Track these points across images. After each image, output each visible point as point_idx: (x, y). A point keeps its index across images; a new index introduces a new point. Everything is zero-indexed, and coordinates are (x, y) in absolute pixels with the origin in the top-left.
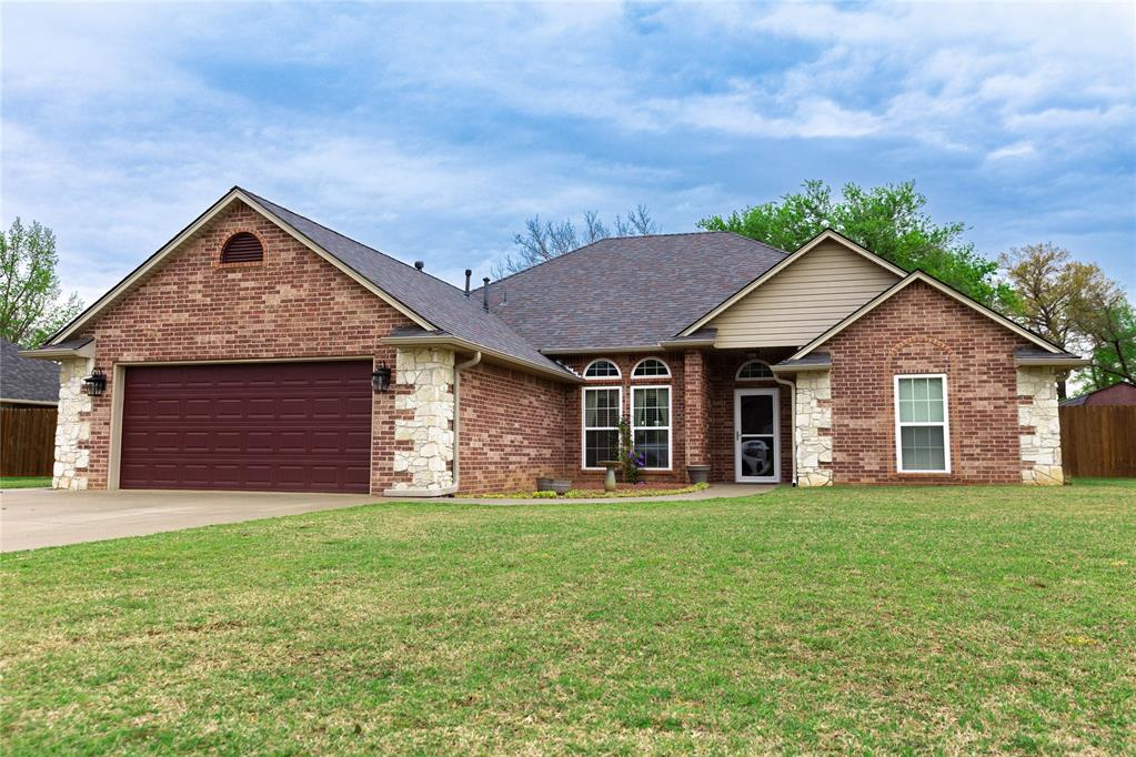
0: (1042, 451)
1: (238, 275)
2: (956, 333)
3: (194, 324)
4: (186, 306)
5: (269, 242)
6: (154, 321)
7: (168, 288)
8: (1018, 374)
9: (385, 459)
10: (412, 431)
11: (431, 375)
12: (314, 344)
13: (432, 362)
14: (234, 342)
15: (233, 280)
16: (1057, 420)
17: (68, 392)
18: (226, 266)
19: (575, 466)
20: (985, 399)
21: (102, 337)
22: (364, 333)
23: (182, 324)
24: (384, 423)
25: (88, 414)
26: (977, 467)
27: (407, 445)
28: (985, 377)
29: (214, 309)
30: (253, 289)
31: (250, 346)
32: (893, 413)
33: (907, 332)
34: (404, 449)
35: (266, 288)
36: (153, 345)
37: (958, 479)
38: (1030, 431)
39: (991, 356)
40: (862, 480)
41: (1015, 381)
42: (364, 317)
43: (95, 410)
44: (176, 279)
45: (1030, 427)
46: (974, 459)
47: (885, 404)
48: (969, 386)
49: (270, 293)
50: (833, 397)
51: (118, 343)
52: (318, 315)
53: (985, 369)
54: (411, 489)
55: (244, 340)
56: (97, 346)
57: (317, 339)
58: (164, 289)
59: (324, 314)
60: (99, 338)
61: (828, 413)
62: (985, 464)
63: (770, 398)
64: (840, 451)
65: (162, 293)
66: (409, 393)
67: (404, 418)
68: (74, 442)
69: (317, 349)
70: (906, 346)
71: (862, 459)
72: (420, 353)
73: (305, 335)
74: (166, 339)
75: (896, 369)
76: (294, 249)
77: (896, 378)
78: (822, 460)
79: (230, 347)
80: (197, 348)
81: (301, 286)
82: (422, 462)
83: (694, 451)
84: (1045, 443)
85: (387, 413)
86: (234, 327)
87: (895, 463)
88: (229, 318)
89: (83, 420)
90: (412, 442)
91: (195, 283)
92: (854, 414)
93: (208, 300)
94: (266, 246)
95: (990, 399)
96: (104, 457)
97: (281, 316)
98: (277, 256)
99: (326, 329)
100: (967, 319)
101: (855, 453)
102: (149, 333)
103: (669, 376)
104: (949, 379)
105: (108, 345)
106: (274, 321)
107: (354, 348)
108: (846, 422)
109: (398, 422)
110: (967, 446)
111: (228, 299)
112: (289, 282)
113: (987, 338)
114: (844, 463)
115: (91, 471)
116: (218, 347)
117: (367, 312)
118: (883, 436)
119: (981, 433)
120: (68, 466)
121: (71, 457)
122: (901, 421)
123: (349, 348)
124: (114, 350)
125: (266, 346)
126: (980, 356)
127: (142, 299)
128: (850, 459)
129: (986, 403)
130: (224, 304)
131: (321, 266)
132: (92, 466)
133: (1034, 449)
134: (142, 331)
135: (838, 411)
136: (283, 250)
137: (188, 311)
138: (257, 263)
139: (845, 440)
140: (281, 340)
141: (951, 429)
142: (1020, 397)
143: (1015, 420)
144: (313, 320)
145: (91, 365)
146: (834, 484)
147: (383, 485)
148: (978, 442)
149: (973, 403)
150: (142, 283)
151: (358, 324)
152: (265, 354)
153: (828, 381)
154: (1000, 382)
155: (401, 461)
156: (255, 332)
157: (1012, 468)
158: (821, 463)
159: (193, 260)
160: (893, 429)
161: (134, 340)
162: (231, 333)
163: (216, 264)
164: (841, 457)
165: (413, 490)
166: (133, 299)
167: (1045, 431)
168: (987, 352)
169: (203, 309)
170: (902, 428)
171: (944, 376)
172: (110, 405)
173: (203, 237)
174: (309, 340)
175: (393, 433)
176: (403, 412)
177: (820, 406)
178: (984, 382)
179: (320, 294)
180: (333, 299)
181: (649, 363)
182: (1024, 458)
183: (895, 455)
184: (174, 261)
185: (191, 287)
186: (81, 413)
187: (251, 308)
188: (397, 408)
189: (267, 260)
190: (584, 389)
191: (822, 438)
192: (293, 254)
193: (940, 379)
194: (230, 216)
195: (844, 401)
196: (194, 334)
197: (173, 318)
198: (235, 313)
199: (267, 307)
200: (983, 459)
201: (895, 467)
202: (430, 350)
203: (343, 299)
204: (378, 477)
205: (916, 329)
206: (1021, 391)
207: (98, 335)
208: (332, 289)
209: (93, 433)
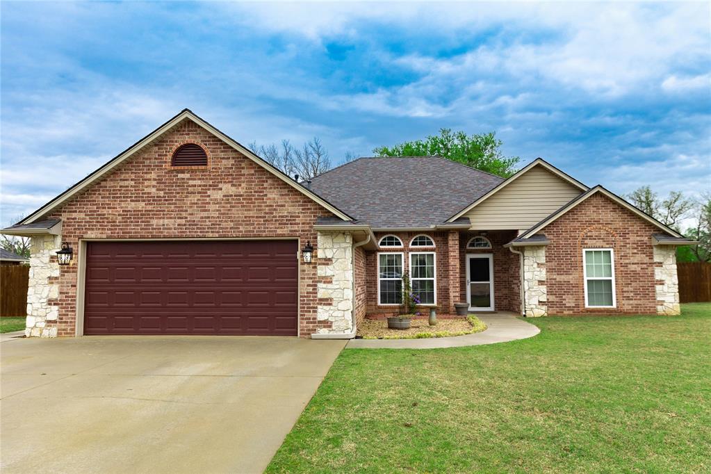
0: (668, 294)
1: (187, 176)
2: (619, 224)
3: (150, 211)
4: (142, 197)
5: (211, 152)
6: (114, 208)
7: (126, 183)
8: (655, 249)
9: (310, 311)
10: (331, 291)
11: (345, 252)
12: (251, 228)
13: (345, 242)
14: (185, 225)
15: (183, 179)
16: (676, 277)
17: (38, 261)
18: (176, 168)
19: (373, 303)
20: (636, 264)
21: (68, 219)
22: (291, 220)
23: (139, 211)
24: (308, 285)
25: (56, 278)
26: (632, 304)
27: (327, 302)
28: (635, 251)
29: (166, 200)
30: (200, 186)
31: (197, 228)
32: (582, 272)
33: (590, 223)
34: (324, 304)
35: (210, 186)
36: (114, 226)
37: (621, 312)
38: (661, 283)
39: (639, 238)
40: (565, 312)
41: (652, 253)
42: (291, 209)
43: (64, 275)
44: (133, 176)
45: (661, 281)
46: (630, 299)
47: (577, 266)
48: (626, 256)
49: (214, 189)
50: (546, 262)
51: (83, 224)
52: (254, 207)
53: (635, 246)
54: (331, 333)
55: (193, 223)
56: (63, 226)
57: (254, 225)
58: (122, 183)
59: (258, 206)
60: (66, 220)
61: (544, 271)
62: (636, 302)
63: (487, 260)
64: (551, 294)
65: (121, 187)
66: (328, 264)
67: (324, 282)
68: (45, 300)
69: (254, 231)
70: (590, 231)
71: (565, 300)
72: (337, 236)
73: (244, 221)
74: (126, 222)
75: (583, 245)
76: (233, 158)
77: (584, 250)
78: (541, 300)
79: (181, 229)
80: (153, 229)
81: (240, 185)
82: (340, 314)
83: (455, 294)
84: (670, 290)
85: (311, 278)
86: (184, 214)
87: (584, 302)
88: (179, 207)
89: (52, 283)
90: (331, 299)
91: (149, 180)
92: (559, 272)
93: (162, 193)
94: (209, 155)
95: (638, 263)
96: (73, 311)
97: (224, 207)
98: (218, 162)
99: (260, 217)
100: (626, 216)
101: (560, 296)
102: (110, 216)
103: (434, 246)
104: (615, 251)
105: (74, 225)
106: (218, 211)
107: (284, 232)
108: (555, 277)
109: (320, 285)
110: (625, 292)
111: (178, 193)
112: (229, 182)
113: (636, 228)
114: (553, 302)
115: (60, 323)
116: (170, 229)
117: (293, 206)
118: (577, 286)
119: (633, 284)
120: (39, 319)
121: (41, 312)
122: (587, 276)
123: (279, 231)
124: (79, 229)
125: (211, 228)
126: (633, 238)
127: (103, 191)
128: (557, 299)
129: (636, 266)
130: (175, 197)
131: (255, 171)
132: (62, 319)
133: (664, 294)
134: (104, 215)
135: (550, 270)
136: (223, 158)
137: (144, 201)
138: (203, 167)
139: (554, 288)
140: (224, 225)
141: (616, 281)
142: (655, 263)
143: (653, 276)
144: (249, 210)
145: (59, 240)
146: (548, 314)
147: (309, 330)
148: (631, 289)
149: (629, 266)
150: (104, 179)
151: (286, 214)
152: (211, 235)
153: (544, 252)
154: (644, 253)
155: (322, 313)
156: (202, 218)
157: (651, 305)
158: (540, 302)
159: (147, 162)
160: (583, 281)
161: (98, 222)
162: (182, 218)
163: (168, 166)
164: (552, 298)
165: (333, 334)
166: (96, 190)
167: (670, 283)
168: (638, 236)
169: (157, 199)
170: (588, 281)
171: (612, 250)
172: (76, 272)
173: (156, 145)
174: (247, 225)
175: (316, 293)
176: (323, 278)
177: (539, 267)
178: (635, 253)
179: (255, 192)
180: (266, 195)
181: (421, 238)
182: (658, 299)
183: (584, 297)
184: (131, 163)
185: (146, 183)
186: (49, 278)
187: (198, 200)
188: (319, 275)
189: (210, 165)
190: (379, 254)
191: (540, 286)
192: (232, 161)
193: (610, 252)
194: (179, 131)
195: (554, 264)
196: (150, 218)
197: (131, 206)
198: (185, 204)
199: (211, 200)
200: (635, 300)
201: (584, 304)
202: (344, 234)
203: (274, 196)
204: (305, 324)
205: (595, 221)
206: (656, 259)
207: (64, 217)
208: (265, 188)
209: (61, 293)
